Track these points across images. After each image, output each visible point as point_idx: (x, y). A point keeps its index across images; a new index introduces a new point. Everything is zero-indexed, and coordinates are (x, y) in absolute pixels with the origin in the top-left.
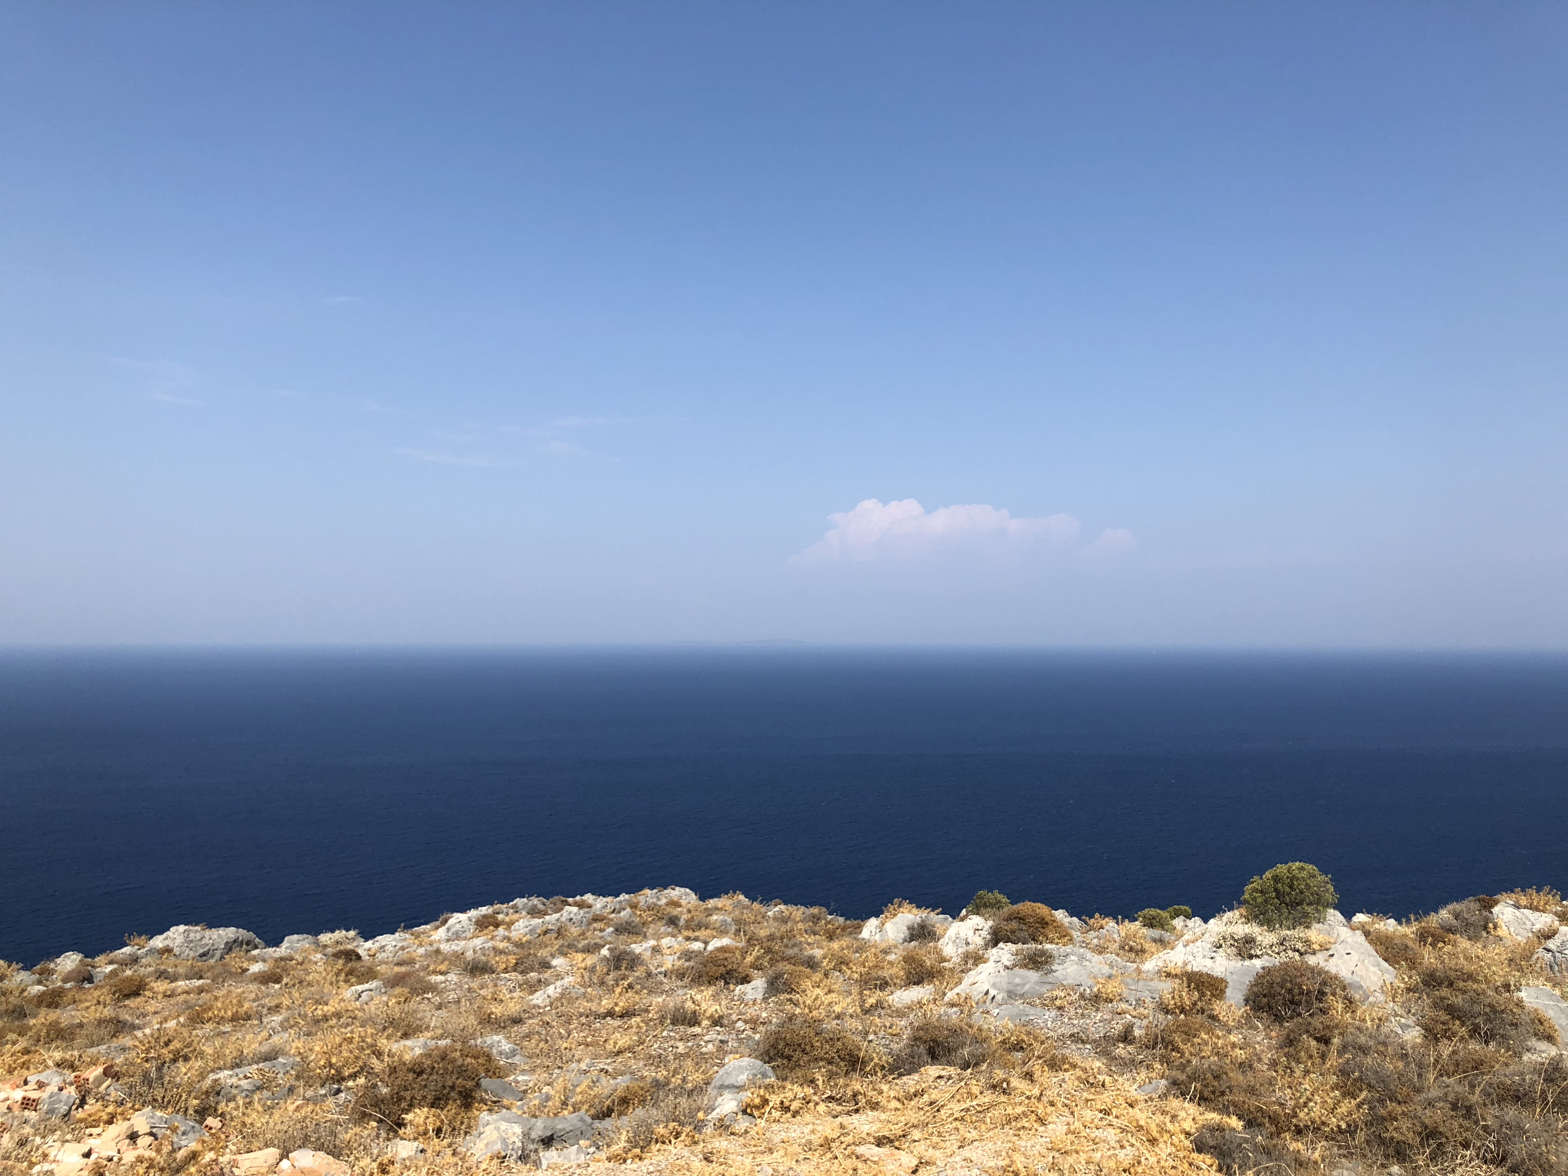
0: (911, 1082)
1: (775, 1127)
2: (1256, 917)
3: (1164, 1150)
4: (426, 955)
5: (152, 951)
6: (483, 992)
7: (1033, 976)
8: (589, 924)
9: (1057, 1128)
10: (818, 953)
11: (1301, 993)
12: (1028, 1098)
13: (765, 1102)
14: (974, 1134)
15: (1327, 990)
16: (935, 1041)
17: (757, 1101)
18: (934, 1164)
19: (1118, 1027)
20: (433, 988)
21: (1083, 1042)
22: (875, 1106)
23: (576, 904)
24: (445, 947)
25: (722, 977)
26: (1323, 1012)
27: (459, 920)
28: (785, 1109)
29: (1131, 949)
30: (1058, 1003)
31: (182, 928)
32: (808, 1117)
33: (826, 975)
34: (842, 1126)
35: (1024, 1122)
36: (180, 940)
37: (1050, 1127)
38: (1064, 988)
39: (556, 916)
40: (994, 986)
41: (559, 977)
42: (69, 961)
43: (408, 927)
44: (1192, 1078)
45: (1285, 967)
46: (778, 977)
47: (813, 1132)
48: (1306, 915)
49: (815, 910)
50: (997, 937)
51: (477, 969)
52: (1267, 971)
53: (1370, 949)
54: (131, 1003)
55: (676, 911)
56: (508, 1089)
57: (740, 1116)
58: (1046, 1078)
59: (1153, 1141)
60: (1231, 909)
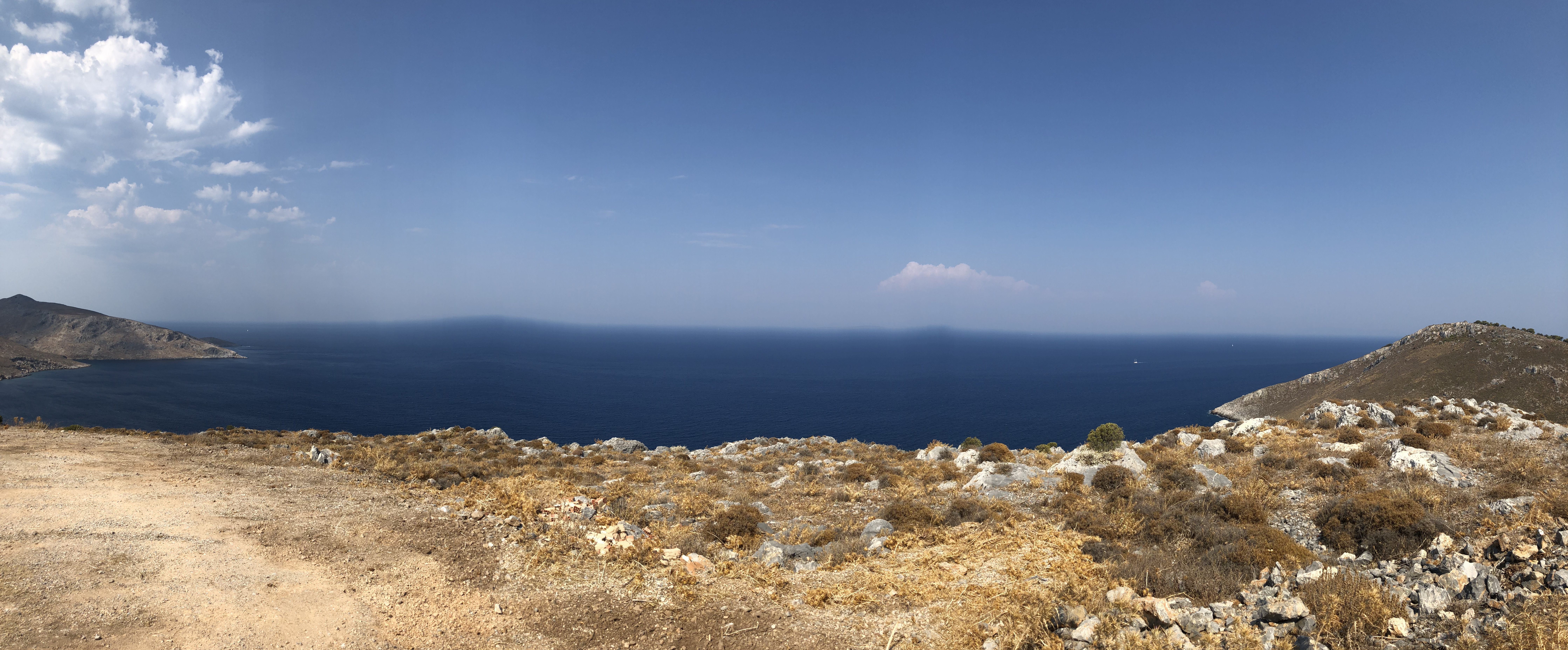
0: (957, 529)
1: (901, 554)
2: (1093, 447)
3: (1071, 555)
4: (718, 460)
5: (605, 446)
6: (749, 480)
7: (1003, 477)
8: (788, 451)
9: (1026, 549)
10: (901, 468)
11: (1116, 478)
12: (1012, 536)
13: (895, 542)
14: (991, 554)
15: (1126, 476)
16: (963, 509)
17: (892, 542)
18: (974, 570)
19: (1041, 499)
20: (727, 477)
21: (1027, 506)
22: (943, 541)
23: (781, 441)
24: (725, 457)
25: (857, 478)
26: (1124, 485)
27: (731, 445)
28: (904, 545)
29: (1040, 463)
30: (1014, 489)
31: (616, 439)
32: (915, 549)
33: (906, 478)
34: (931, 553)
35: (1012, 548)
36: (615, 443)
37: (1023, 549)
38: (1017, 482)
39: (773, 446)
40: (986, 482)
41: (782, 475)
42: (574, 446)
43: (709, 447)
44: (1076, 520)
45: (1108, 468)
46: (885, 479)
47: (918, 556)
48: (1113, 445)
49: (891, 447)
50: (981, 459)
51: (745, 470)
52: (1101, 471)
53: (1137, 456)
54: (600, 467)
55: (827, 447)
56: (767, 527)
57: (883, 549)
58: (1018, 525)
59: (1067, 552)
60: (1083, 444)
